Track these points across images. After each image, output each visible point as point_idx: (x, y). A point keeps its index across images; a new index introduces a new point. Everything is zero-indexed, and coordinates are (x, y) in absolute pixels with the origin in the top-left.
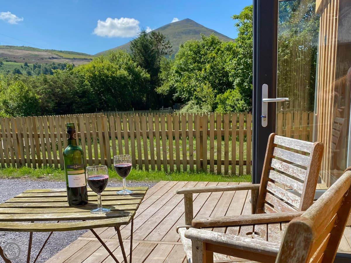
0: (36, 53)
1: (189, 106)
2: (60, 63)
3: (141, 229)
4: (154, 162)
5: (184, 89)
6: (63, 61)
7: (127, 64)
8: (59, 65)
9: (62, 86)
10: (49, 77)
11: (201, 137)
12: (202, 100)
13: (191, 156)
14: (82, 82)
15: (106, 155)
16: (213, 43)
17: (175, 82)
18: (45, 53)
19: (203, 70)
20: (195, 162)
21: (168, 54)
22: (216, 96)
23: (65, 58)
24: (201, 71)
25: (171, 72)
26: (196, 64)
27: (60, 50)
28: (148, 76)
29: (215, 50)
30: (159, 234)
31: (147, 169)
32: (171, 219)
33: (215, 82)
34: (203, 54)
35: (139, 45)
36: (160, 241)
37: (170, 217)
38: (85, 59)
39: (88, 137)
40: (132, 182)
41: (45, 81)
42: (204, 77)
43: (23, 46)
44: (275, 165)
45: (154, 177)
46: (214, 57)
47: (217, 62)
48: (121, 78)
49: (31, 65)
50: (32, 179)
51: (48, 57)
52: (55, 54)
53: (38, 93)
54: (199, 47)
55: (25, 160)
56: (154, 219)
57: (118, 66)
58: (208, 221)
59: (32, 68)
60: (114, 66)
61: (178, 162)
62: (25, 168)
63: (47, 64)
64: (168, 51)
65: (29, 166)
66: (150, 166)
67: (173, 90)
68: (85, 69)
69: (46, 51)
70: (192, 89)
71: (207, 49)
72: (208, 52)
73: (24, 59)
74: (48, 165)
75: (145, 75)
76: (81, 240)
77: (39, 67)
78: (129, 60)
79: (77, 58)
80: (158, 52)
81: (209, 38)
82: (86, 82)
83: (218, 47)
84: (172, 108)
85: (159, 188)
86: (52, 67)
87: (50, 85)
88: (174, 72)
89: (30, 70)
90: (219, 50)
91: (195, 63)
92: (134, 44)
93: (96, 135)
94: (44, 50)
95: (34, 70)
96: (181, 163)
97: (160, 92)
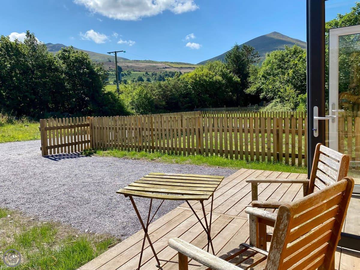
0: (154, 65)
1: (273, 103)
2: (171, 72)
3: (223, 205)
4: (237, 153)
5: (269, 90)
6: (172, 70)
7: (222, 71)
8: (170, 73)
9: (172, 90)
10: (162, 83)
11: (278, 135)
12: (285, 99)
13: (269, 149)
14: (186, 86)
15: (200, 145)
16: (295, 52)
17: (261, 84)
18: (160, 65)
19: (286, 74)
20: (272, 155)
21: (257, 62)
22: (297, 96)
23: (175, 68)
24: (284, 75)
25: (258, 76)
26: (280, 70)
27: (171, 62)
28: (239, 80)
29: (297, 58)
30: (236, 210)
31: (232, 158)
32: (247, 200)
33: (297, 84)
34: (286, 62)
35: (232, 56)
36: (237, 216)
37: (246, 198)
38: (189, 68)
39: (188, 131)
40: (219, 168)
41: (160, 86)
42: (287, 80)
43: (146, 60)
44: (320, 167)
45: (237, 165)
46: (296, 64)
47: (299, 68)
48: (216, 82)
49: (150, 73)
50: (148, 161)
51: (162, 67)
52: (167, 65)
53: (154, 95)
54: (283, 56)
55: (144, 146)
56: (233, 199)
57: (214, 73)
58: (263, 203)
59: (151, 75)
60: (211, 73)
61: (258, 154)
62: (143, 152)
63: (161, 72)
64: (256, 60)
65: (146, 151)
66: (234, 155)
67: (259, 91)
68: (189, 77)
69: (162, 63)
70: (277, 90)
71: (291, 57)
72: (291, 60)
73: (145, 69)
74: (159, 150)
75: (236, 79)
76: (179, 209)
77: (156, 75)
78: (224, 68)
79: (184, 67)
80: (248, 61)
81: (292, 48)
82: (189, 86)
83: (300, 55)
84: (259, 105)
85: (240, 174)
86: (165, 74)
87: (163, 89)
88: (261, 76)
89: (149, 77)
90: (301, 58)
91: (279, 68)
92: (228, 55)
93: (194, 130)
94: (160, 62)
95: (152, 77)
96: (260, 155)
97: (249, 92)
